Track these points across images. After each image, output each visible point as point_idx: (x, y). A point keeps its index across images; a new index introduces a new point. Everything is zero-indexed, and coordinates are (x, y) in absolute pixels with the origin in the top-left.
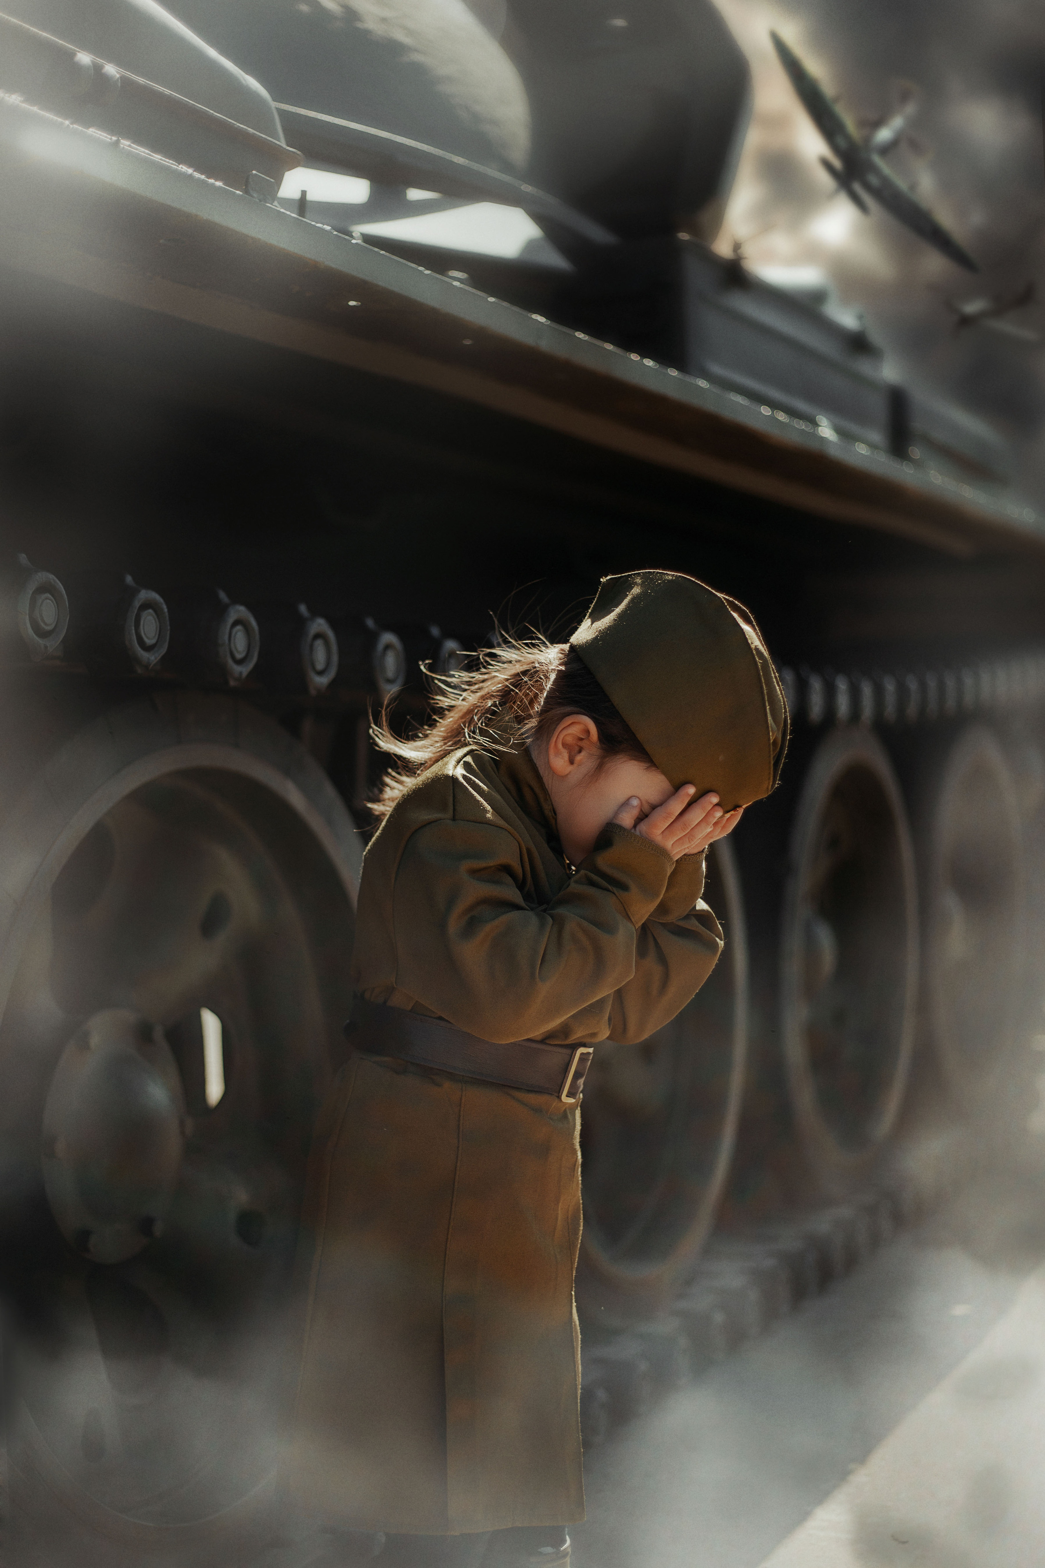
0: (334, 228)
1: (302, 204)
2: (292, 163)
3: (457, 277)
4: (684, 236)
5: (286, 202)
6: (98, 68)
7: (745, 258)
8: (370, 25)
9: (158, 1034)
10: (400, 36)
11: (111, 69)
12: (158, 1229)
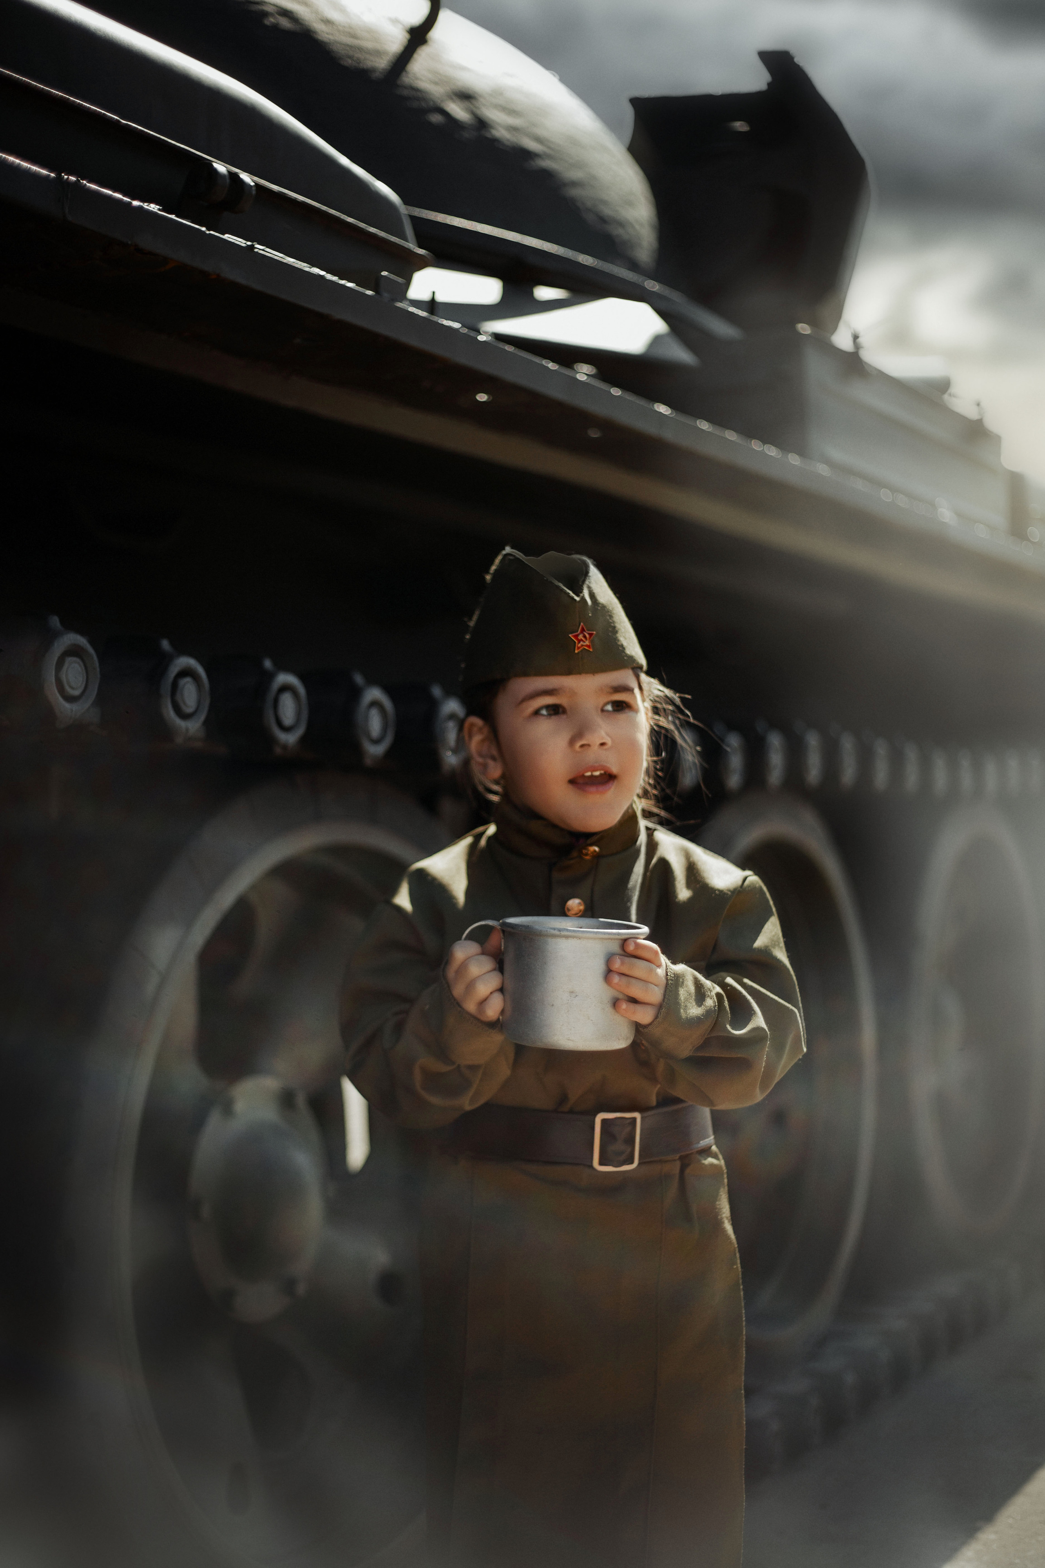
0: (463, 326)
1: (432, 305)
2: (422, 263)
3: (583, 372)
4: (804, 328)
5: (416, 303)
6: (234, 177)
7: (862, 347)
8: (501, 133)
9: (301, 1100)
10: (531, 145)
11: (245, 177)
12: (301, 1289)
